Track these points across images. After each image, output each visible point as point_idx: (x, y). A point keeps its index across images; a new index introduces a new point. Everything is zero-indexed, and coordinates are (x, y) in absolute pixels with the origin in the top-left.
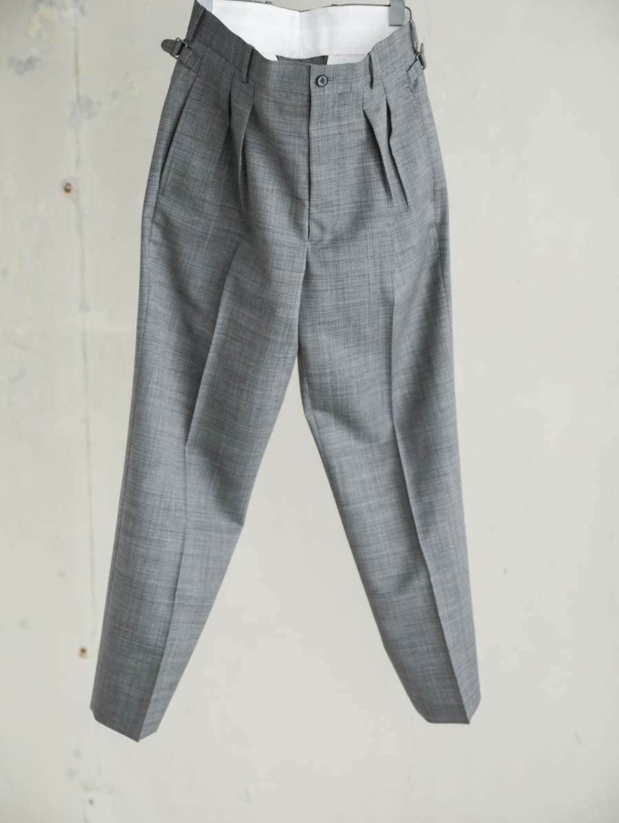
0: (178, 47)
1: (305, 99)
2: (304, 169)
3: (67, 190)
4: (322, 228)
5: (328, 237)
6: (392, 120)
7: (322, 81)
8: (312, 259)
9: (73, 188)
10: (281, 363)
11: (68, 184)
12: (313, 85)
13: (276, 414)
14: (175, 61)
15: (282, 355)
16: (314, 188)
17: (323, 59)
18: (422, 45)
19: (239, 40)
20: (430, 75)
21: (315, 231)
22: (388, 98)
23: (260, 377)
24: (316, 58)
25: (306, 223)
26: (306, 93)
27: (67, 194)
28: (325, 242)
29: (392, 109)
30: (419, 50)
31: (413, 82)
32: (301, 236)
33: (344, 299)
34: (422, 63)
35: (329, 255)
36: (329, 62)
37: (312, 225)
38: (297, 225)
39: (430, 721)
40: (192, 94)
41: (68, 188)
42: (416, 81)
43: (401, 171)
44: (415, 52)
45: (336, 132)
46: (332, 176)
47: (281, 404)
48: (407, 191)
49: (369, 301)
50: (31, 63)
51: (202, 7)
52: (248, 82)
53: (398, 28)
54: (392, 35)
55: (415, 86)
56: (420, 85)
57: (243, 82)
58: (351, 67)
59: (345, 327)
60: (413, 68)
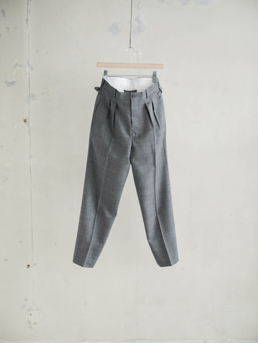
0: (98, 89)
1: (130, 101)
2: (130, 118)
3: (25, 121)
4: (135, 133)
5: (137, 136)
6: (154, 106)
7: (134, 96)
8: (133, 142)
9: (27, 121)
10: (126, 169)
11: (25, 120)
12: (131, 98)
13: (124, 183)
14: (98, 92)
15: (126, 167)
16: (133, 123)
17: (136, 91)
18: (161, 87)
19: (113, 88)
20: (164, 95)
21: (134, 135)
22: (152, 100)
23: (120, 173)
24: (134, 91)
25: (131, 132)
26: (130, 100)
27: (25, 123)
28: (136, 137)
29: (153, 103)
30: (160, 89)
31: (159, 96)
32: (130, 136)
33: (142, 152)
34: (161, 92)
35: (138, 140)
36: (137, 92)
37: (133, 133)
38: (129, 133)
39: (161, 266)
40: (101, 100)
41: (26, 121)
42: (160, 96)
43: (157, 119)
44: (159, 89)
45: (138, 109)
46: (137, 120)
47: (126, 181)
48: (159, 124)
49: (149, 153)
50: (13, 83)
51: (104, 79)
52: (115, 97)
53: (155, 83)
54: (152, 85)
55: (160, 98)
56: (161, 97)
57: (113, 98)
58: (141, 93)
59: (143, 160)
60: (159, 93)
